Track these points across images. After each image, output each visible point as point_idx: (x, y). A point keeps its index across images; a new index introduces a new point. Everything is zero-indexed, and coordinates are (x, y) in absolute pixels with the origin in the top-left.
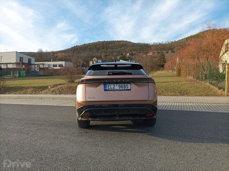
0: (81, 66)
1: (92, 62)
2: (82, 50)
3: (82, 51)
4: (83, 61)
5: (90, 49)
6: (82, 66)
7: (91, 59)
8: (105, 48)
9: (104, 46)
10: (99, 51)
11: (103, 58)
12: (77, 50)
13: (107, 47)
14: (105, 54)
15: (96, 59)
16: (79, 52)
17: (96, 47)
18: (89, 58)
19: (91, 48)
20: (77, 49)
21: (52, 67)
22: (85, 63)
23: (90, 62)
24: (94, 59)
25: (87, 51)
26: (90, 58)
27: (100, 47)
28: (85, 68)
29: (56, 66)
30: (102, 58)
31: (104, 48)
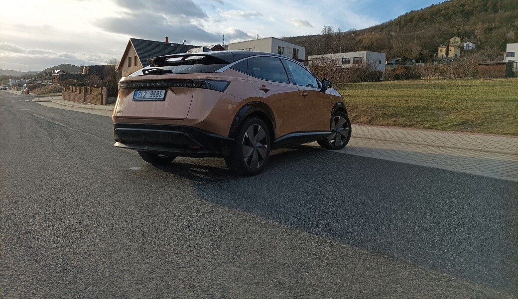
0: (414, 60)
1: (444, 49)
2: (425, 19)
3: (424, 22)
4: (420, 48)
5: (444, 16)
6: (417, 61)
7: (445, 40)
8: (490, 10)
9: (486, 5)
10: (472, 19)
11: (479, 37)
12: (412, 22)
13: (494, 6)
14: (487, 26)
15: (458, 39)
16: (416, 26)
17: (463, 10)
18: (439, 38)
19: (448, 13)
20: (411, 20)
21: (339, 63)
22: (425, 52)
23: (439, 49)
24: (452, 40)
25: (438, 22)
26: (440, 40)
27: (476, 8)
28: (423, 64)
29: (347, 62)
30: (476, 37)
31: (486, 11)
